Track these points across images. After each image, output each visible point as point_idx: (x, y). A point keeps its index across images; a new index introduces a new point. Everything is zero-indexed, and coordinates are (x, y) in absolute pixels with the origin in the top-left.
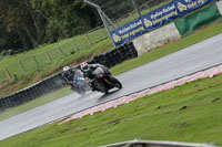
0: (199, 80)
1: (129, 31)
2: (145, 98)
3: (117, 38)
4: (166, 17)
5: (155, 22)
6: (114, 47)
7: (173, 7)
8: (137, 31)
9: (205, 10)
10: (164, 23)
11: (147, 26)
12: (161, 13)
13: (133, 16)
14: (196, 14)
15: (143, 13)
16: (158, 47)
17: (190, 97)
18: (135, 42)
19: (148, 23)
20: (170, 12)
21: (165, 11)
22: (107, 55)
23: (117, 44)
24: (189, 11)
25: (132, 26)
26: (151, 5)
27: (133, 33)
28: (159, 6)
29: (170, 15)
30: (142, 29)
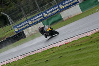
0: (53, 48)
1: (22, 26)
2: (29, 56)
3: (16, 30)
4: (38, 20)
5: (33, 22)
6: (15, 34)
7: (41, 15)
8: (25, 26)
9: (56, 16)
10: (37, 22)
13: (23, 20)
14: (52, 18)
15: (28, 18)
16: (35, 34)
17: (49, 56)
18: (24, 31)
19: (30, 23)
20: (40, 17)
21: (37, 17)
22: (12, 37)
23: (17, 32)
24: (48, 17)
25: (23, 24)
26: (31, 14)
27: (24, 27)
28: (35, 15)
29: (40, 19)
30: (28, 25)
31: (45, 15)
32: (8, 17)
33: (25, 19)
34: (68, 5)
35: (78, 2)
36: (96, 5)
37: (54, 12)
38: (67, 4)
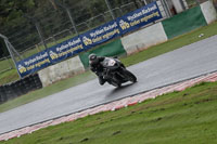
0: (102, 113)
1: (35, 63)
2: (47, 128)
3: (22, 69)
4: (72, 50)
5: (60, 55)
6: (20, 78)
7: (79, 41)
8: (43, 62)
9: (109, 45)
10: (70, 56)
11: (53, 58)
12: (66, 46)
13: (37, 49)
14: (101, 48)
15: (49, 45)
16: (62, 80)
17: (92, 130)
18: (40, 73)
19: (54, 56)
20: (75, 45)
21: (70, 44)
22: (13, 85)
23: (22, 75)
24: (94, 45)
25: (38, 58)
26: (57, 38)
27: (39, 65)
28: (65, 39)
29: (76, 48)
30: (48, 60)
31: (87, 41)
32: (6, 41)
33: (43, 48)
34: (138, 22)
35: (161, 17)
36: (199, 24)
37: (107, 36)
38: (137, 19)
